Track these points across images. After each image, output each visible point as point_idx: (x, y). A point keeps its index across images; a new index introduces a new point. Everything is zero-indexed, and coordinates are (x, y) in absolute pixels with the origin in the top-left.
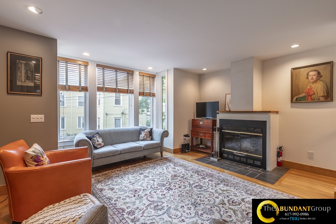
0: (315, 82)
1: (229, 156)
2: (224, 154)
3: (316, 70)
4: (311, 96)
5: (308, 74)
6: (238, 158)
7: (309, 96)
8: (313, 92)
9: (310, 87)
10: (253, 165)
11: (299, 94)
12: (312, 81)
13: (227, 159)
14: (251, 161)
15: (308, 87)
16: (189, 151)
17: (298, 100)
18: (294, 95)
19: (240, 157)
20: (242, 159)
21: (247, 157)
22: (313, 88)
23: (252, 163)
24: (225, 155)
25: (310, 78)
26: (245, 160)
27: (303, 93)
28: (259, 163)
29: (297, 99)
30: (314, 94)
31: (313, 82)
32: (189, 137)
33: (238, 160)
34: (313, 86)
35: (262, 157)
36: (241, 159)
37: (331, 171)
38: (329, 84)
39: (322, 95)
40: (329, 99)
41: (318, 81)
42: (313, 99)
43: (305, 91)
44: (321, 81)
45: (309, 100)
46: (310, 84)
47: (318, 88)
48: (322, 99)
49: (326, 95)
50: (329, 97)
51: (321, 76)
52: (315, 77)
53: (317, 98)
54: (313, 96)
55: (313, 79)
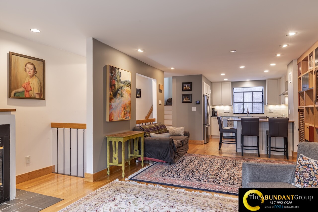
0: (31, 77)
3: (32, 64)
4: (28, 91)
5: (26, 66)
7: (27, 91)
8: (30, 88)
9: (27, 82)
12: (30, 75)
15: (26, 81)
17: (17, 95)
18: (12, 88)
22: (31, 83)
25: (28, 70)
27: (21, 87)
29: (15, 93)
30: (31, 90)
31: (30, 76)
34: (31, 80)
37: (43, 169)
38: (42, 82)
39: (37, 92)
40: (42, 97)
41: (34, 76)
42: (30, 95)
43: (23, 85)
44: (36, 78)
45: (27, 96)
46: (28, 78)
47: (34, 84)
48: (37, 96)
49: (40, 93)
50: (42, 95)
51: (36, 72)
52: (32, 71)
53: (34, 95)
54: (30, 92)
55: (30, 73)
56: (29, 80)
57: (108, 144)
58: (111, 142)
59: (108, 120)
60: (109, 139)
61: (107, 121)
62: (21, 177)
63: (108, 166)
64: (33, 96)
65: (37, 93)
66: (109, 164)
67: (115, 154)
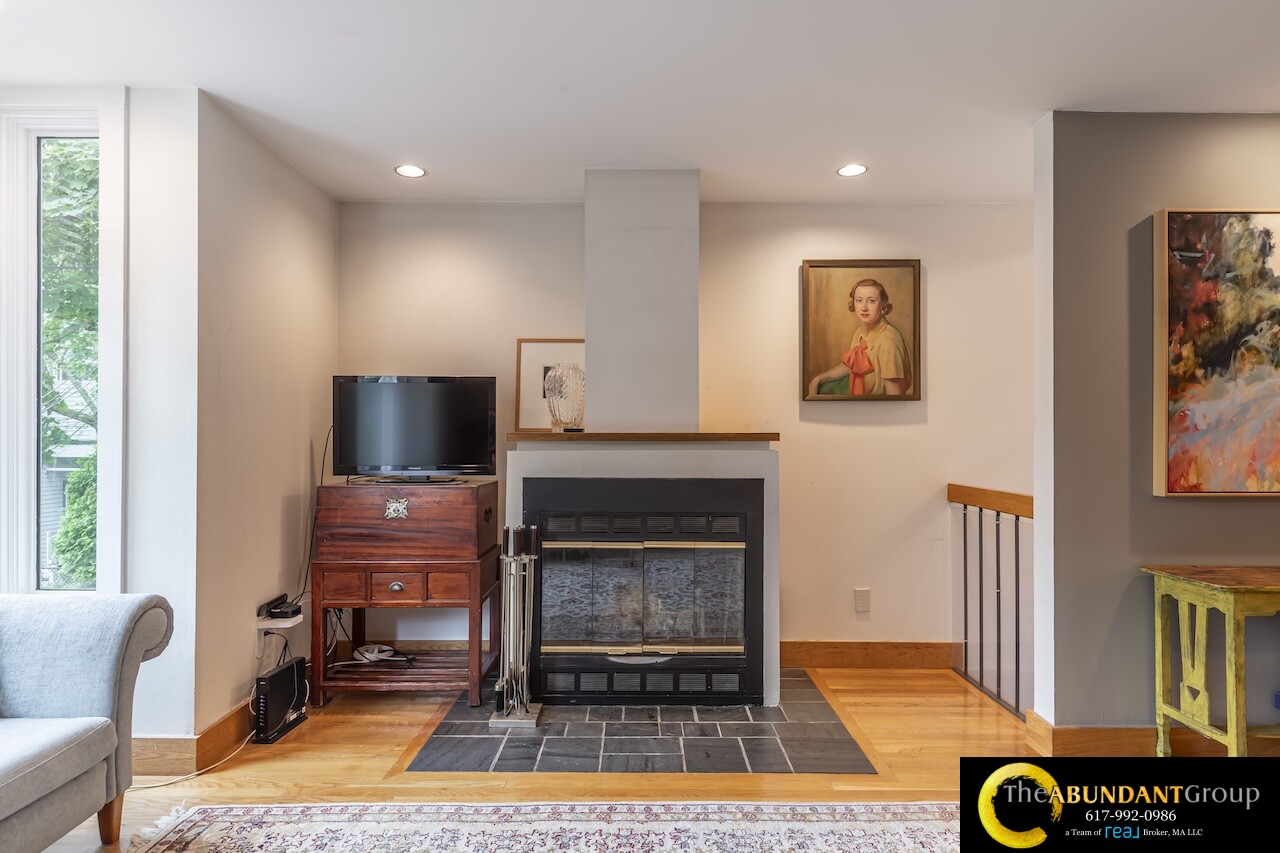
0: (872, 326)
1: (584, 678)
2: (550, 676)
3: (875, 283)
4: (862, 376)
5: (852, 295)
6: (632, 683)
7: (856, 375)
8: (867, 364)
9: (858, 344)
10: (710, 700)
11: (828, 367)
12: (866, 320)
13: (577, 698)
14: (693, 683)
15: (855, 344)
16: (304, 709)
17: (825, 389)
18: (811, 368)
19: (643, 671)
20: (655, 683)
21: (679, 666)
22: (870, 348)
23: (704, 689)
24: (562, 681)
25: (859, 306)
26: (664, 683)
27: (839, 362)
28: (730, 683)
29: (820, 386)
30: (871, 371)
31: (867, 324)
32: (297, 612)
33: (632, 689)
34: (868, 338)
35: (740, 649)
36: (648, 682)
37: (916, 646)
38: (909, 339)
39: (892, 375)
40: (910, 392)
41: (882, 323)
42: (868, 388)
43: (845, 357)
44: (889, 327)
45: (858, 391)
46: (860, 333)
47: (882, 349)
48: (892, 390)
49: (902, 376)
50: (908, 385)
51: (890, 307)
52: (872, 308)
53: (880, 385)
54: (868, 377)
55: (868, 315)
56: (864, 339)
57: (1156, 606)
58: (1171, 604)
59: (1159, 488)
60: (1164, 584)
61: (1155, 494)
62: (838, 650)
63: (1160, 721)
64: (877, 391)
65: (893, 380)
66: (1163, 708)
67: (1193, 666)
